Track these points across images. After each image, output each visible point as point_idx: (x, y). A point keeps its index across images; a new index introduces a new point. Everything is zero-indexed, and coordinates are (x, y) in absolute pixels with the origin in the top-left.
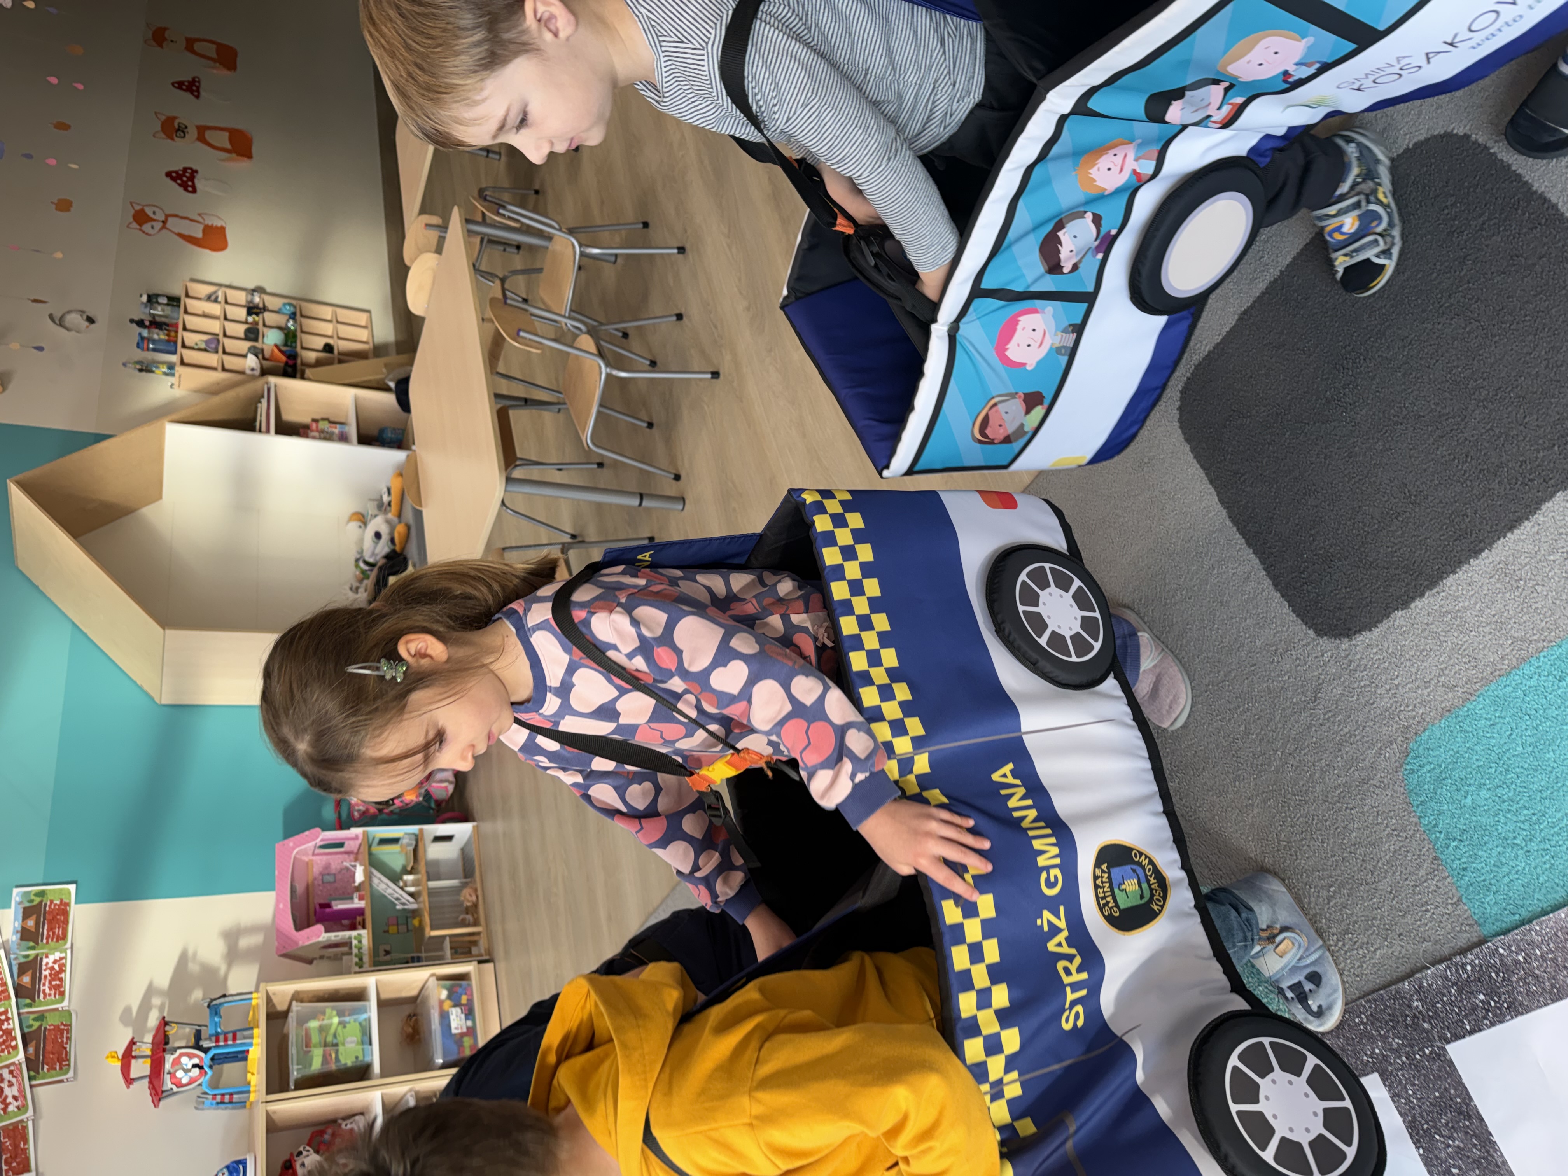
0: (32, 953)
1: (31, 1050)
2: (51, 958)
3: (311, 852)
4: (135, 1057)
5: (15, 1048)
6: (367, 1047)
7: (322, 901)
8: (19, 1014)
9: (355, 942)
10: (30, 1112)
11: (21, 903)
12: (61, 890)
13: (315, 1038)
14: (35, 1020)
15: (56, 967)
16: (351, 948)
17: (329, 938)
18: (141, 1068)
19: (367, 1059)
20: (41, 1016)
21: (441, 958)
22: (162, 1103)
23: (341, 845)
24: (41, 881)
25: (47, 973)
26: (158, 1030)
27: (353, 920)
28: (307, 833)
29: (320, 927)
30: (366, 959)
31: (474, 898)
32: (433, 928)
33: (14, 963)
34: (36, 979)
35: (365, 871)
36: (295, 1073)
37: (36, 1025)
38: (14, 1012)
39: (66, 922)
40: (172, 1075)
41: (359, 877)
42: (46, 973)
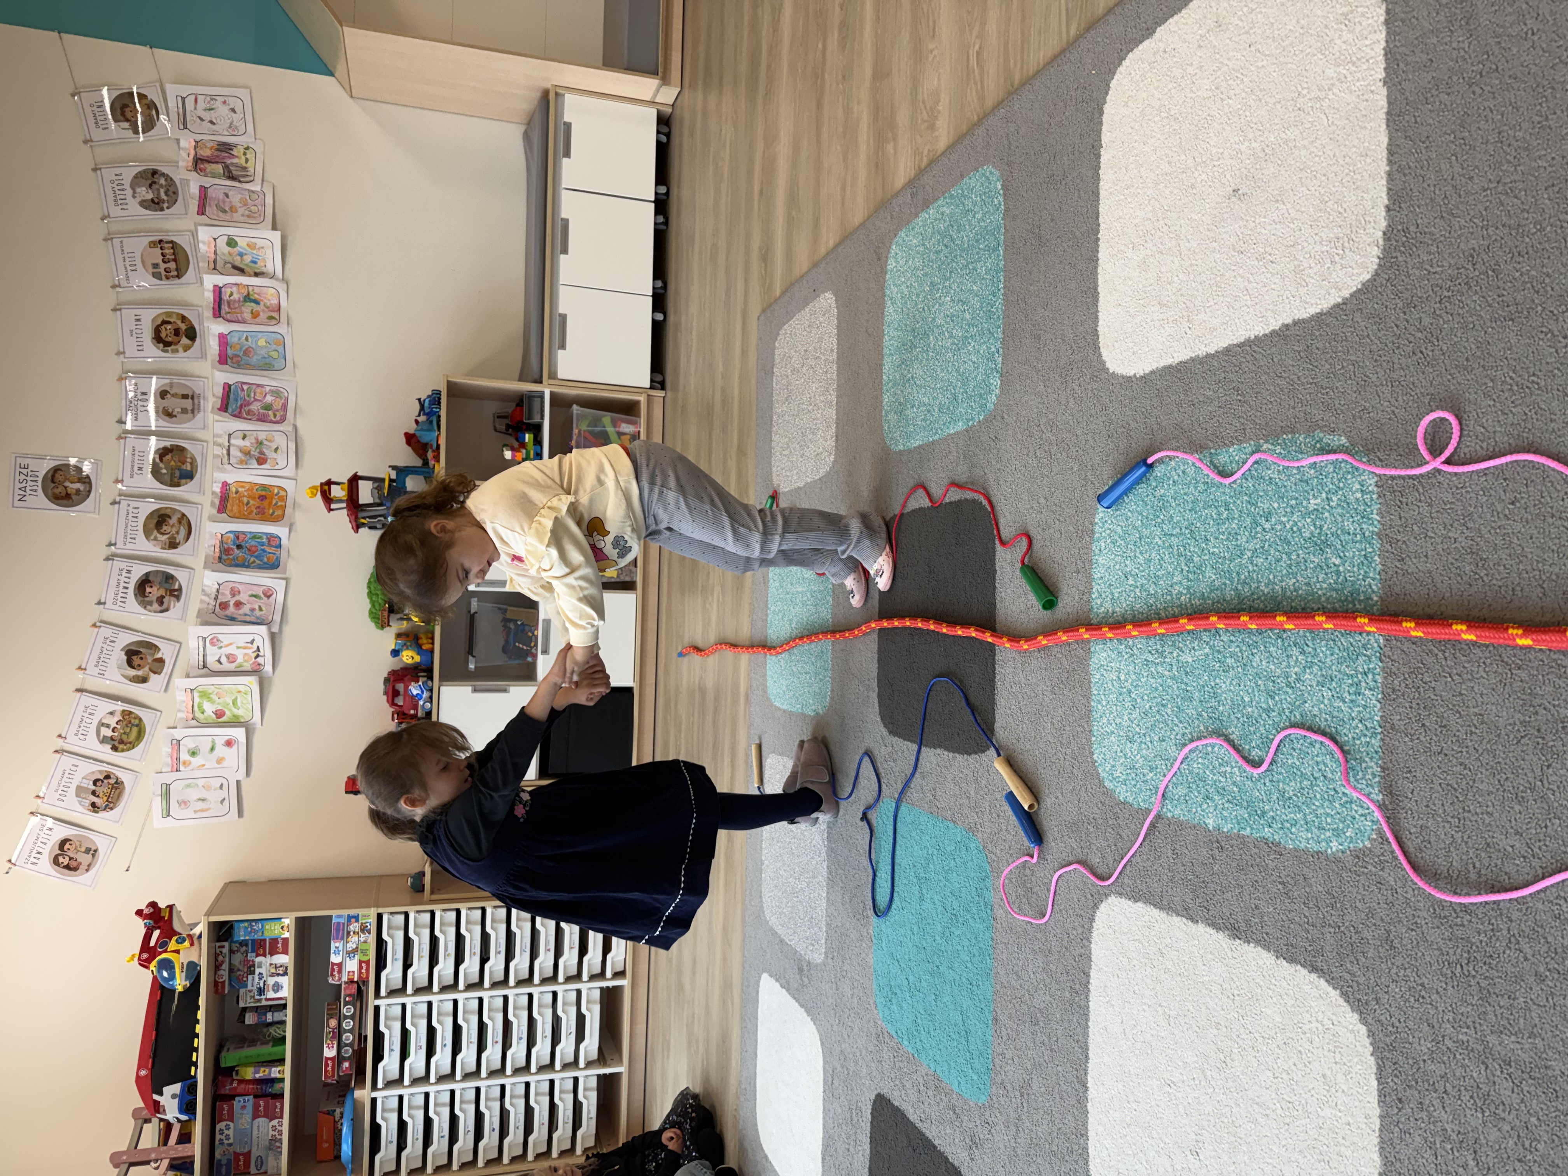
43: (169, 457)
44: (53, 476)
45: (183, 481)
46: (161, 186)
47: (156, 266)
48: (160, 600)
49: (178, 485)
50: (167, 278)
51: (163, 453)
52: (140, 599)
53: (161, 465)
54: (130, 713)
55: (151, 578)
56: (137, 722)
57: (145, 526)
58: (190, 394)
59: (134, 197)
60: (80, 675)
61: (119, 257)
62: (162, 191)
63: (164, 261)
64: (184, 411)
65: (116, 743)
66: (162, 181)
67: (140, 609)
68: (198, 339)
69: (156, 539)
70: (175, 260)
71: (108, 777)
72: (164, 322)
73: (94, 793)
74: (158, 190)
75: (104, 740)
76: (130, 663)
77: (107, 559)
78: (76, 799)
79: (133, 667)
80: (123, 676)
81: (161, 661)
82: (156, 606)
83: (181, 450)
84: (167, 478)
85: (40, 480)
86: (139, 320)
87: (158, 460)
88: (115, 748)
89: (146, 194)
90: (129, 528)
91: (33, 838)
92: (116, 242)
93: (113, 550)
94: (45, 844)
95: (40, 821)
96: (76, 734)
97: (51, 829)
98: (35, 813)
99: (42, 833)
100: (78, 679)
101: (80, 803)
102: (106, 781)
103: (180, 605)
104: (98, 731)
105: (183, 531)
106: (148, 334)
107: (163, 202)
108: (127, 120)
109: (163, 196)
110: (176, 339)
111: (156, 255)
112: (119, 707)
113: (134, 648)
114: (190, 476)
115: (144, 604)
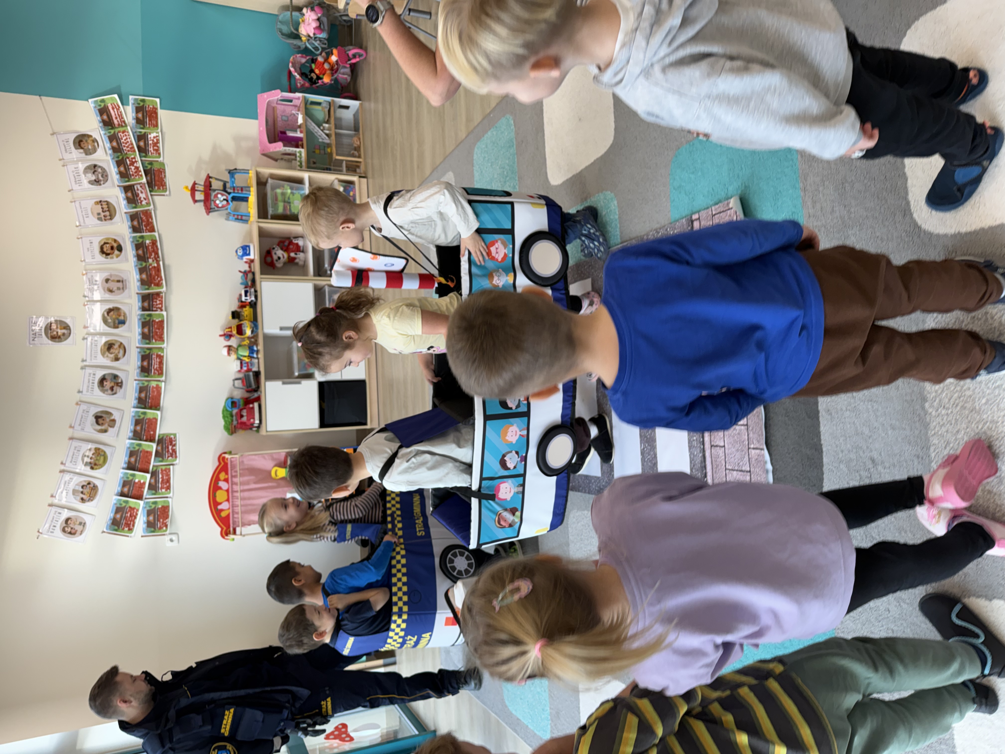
0: (143, 131)
1: (149, 178)
2: (152, 135)
3: (275, 102)
4: (197, 190)
5: (141, 175)
7: (282, 130)
8: (141, 160)
9: (298, 154)
10: (152, 207)
11: (134, 104)
12: (152, 101)
13: (280, 198)
14: (149, 164)
15: (155, 140)
16: (296, 157)
17: (285, 150)
18: (200, 196)
20: (151, 163)
21: (341, 171)
22: (211, 214)
23: (291, 101)
24: (142, 93)
26: (206, 180)
27: (296, 142)
28: (273, 91)
29: (280, 144)
30: (304, 164)
31: (358, 143)
32: (337, 155)
33: (135, 134)
34: (146, 144)
35: (303, 118)
36: (270, 211)
37: (149, 167)
38: (138, 158)
39: (157, 117)
40: (215, 202)
41: (300, 121)
42: (150, 142)
43: (112, 313)
44: (50, 327)
45: (120, 325)
46: (99, 173)
47: (99, 214)
48: (112, 388)
49: (117, 327)
50: (105, 220)
51: (109, 311)
52: (101, 388)
53: (108, 318)
54: (99, 449)
55: (106, 377)
56: (103, 453)
57: (101, 350)
58: (121, 279)
59: (85, 179)
60: (71, 430)
61: (79, 210)
62: (100, 176)
63: (103, 212)
64: (119, 289)
65: (93, 465)
66: (100, 170)
67: (101, 394)
68: (123, 251)
69: (107, 356)
70: (109, 211)
71: (89, 484)
72: (105, 243)
73: (82, 493)
74: (98, 175)
75: (86, 464)
76: (97, 423)
77: (82, 368)
78: (72, 496)
79: (99, 425)
80: (95, 430)
81: (114, 421)
82: (110, 392)
83: (118, 309)
84: (112, 324)
86: (91, 243)
87: (106, 315)
88: (92, 468)
89: (91, 177)
90: (93, 351)
91: (50, 518)
92: (77, 203)
93: (85, 363)
94: (57, 521)
95: (54, 509)
96: (71, 462)
97: (60, 513)
98: (50, 505)
99: (55, 516)
100: (70, 432)
101: (75, 498)
102: (88, 486)
103: (122, 391)
104: (83, 460)
105: (122, 352)
106: (97, 250)
107: (101, 181)
108: (82, 148)
109: (101, 178)
110: (112, 251)
111: (99, 209)
112: (93, 446)
113: (99, 415)
114: (123, 322)
115: (104, 391)
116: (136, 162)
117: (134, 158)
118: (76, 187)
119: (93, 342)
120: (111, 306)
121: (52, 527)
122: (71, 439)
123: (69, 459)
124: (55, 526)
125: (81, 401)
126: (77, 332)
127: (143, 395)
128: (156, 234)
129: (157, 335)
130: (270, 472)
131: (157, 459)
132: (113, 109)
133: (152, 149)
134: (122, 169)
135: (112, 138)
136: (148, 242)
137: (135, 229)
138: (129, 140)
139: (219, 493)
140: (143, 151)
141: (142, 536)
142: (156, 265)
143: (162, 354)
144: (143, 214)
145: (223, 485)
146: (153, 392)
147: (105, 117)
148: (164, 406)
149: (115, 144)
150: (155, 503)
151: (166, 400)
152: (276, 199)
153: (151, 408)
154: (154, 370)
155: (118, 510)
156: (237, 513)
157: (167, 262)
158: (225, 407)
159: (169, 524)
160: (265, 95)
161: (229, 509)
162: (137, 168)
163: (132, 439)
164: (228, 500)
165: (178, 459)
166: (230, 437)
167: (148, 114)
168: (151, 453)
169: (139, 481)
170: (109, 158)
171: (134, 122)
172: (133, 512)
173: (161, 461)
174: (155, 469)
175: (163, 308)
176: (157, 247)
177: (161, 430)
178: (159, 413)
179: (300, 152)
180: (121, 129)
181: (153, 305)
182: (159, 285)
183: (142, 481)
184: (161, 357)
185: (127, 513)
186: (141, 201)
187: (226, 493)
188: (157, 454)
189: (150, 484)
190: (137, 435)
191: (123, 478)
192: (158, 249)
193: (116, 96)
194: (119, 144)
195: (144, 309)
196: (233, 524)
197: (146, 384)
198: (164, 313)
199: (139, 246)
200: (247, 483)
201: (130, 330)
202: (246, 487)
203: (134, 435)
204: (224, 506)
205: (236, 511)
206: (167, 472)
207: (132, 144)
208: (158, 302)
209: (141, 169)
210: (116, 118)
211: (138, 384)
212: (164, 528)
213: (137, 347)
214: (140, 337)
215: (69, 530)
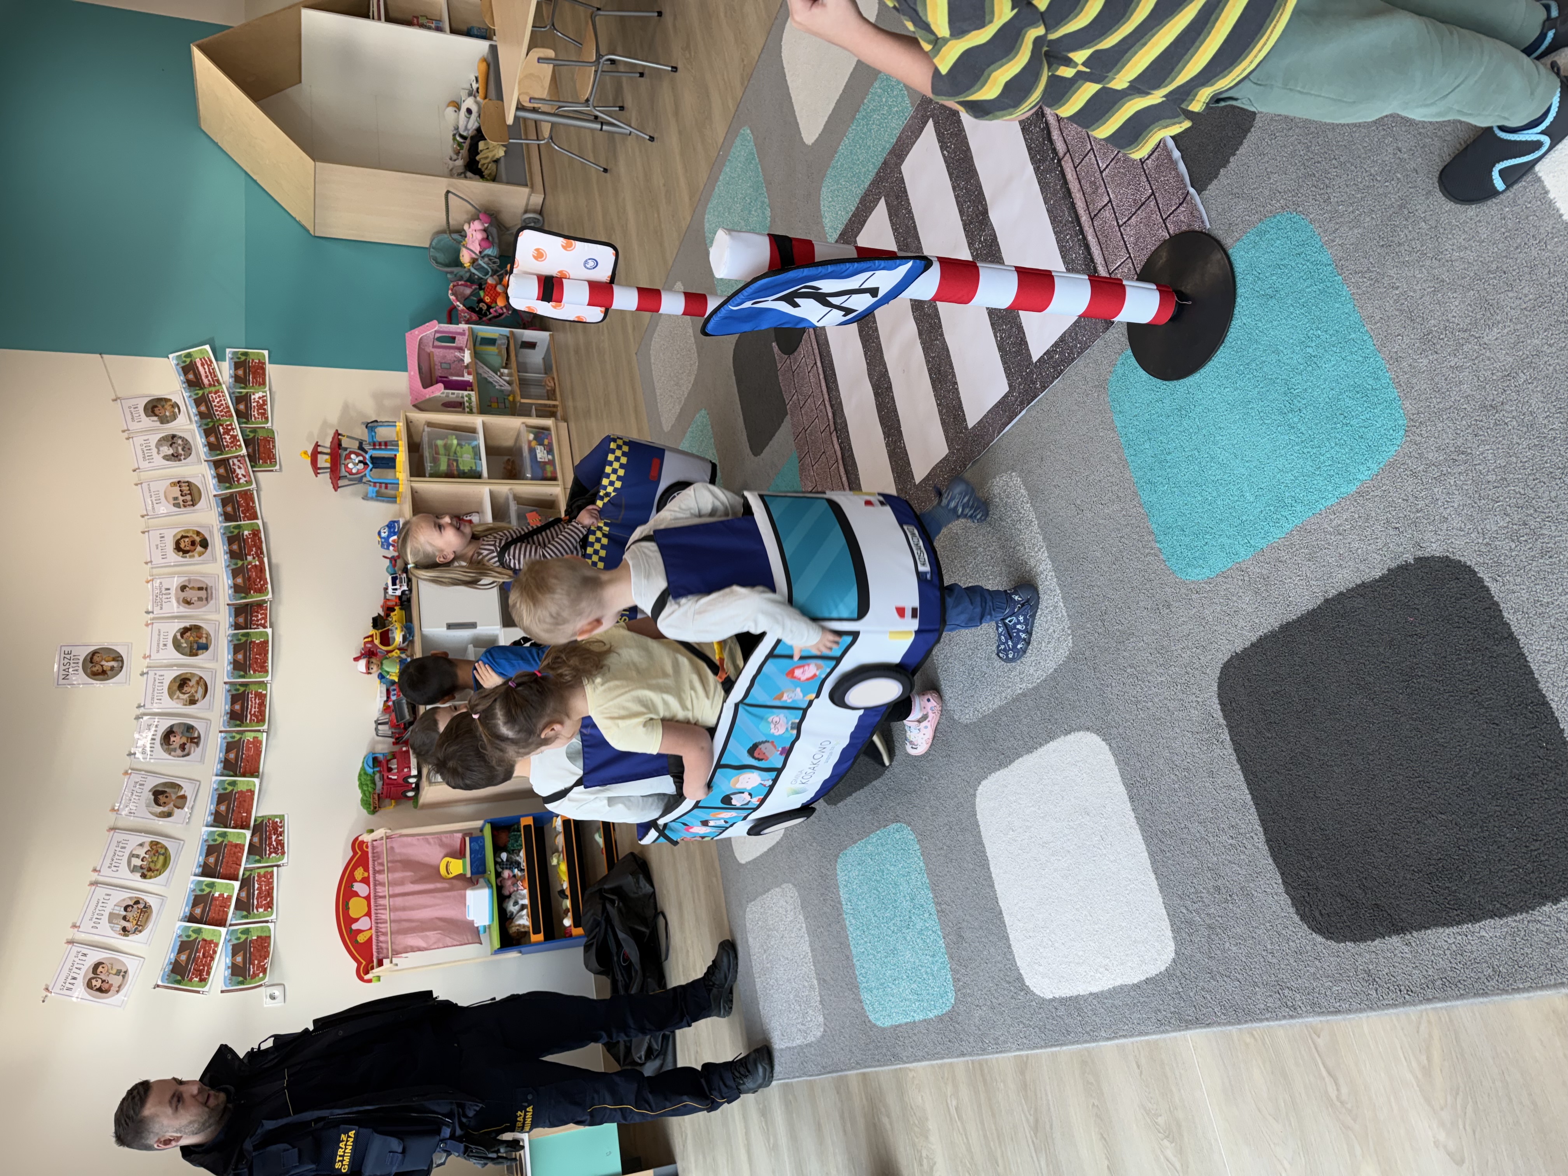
0: (244, 390)
1: (250, 450)
2: (257, 396)
3: (431, 343)
4: (320, 454)
5: (240, 446)
6: (478, 461)
7: (441, 374)
8: (240, 427)
9: (466, 398)
10: (254, 486)
11: (232, 359)
12: (258, 353)
13: (442, 451)
14: (251, 432)
15: (261, 401)
16: (464, 400)
18: (324, 461)
19: (479, 469)
20: (254, 430)
21: (528, 415)
22: (340, 488)
24: (244, 345)
25: (255, 404)
26: (334, 438)
27: (464, 386)
28: (426, 324)
29: (440, 387)
30: (475, 408)
31: (553, 385)
32: (522, 397)
33: (233, 396)
34: (248, 407)
35: (471, 359)
36: (428, 466)
37: (252, 435)
38: (236, 424)
39: (264, 374)
40: (346, 466)
41: (467, 362)
43: (188, 634)
44: (92, 658)
45: (200, 652)
46: (179, 445)
47: (176, 499)
48: (183, 747)
49: (196, 655)
50: (185, 506)
51: (185, 631)
52: (165, 747)
53: (182, 641)
54: (158, 843)
55: (174, 729)
56: (163, 851)
57: (169, 688)
58: (205, 586)
59: (158, 453)
60: (113, 816)
61: (147, 494)
62: (180, 449)
63: (182, 495)
64: (200, 599)
65: (145, 871)
66: (180, 442)
67: (166, 756)
68: (209, 548)
69: (178, 698)
70: (190, 494)
71: (137, 902)
72: (183, 537)
73: (124, 918)
74: (177, 448)
75: (134, 870)
76: (157, 802)
78: (108, 925)
79: (160, 805)
80: (152, 814)
81: (184, 797)
82: (179, 752)
83: (197, 628)
84: (188, 650)
85: (81, 662)
86: (162, 538)
87: (179, 637)
88: (144, 876)
89: (167, 450)
90: (156, 691)
91: (68, 965)
92: (145, 485)
93: (142, 710)
94: (80, 969)
95: (75, 949)
96: (109, 867)
97: (85, 955)
98: (71, 942)
99: (77, 960)
100: (111, 819)
101: (112, 928)
102: (135, 906)
103: (199, 750)
104: (129, 862)
105: (201, 691)
106: (170, 545)
107: (181, 455)
108: (156, 415)
109: (181, 451)
110: (193, 548)
111: (176, 491)
112: (148, 839)
113: (160, 789)
114: (205, 647)
115: (169, 751)
116: (233, 429)
117: (231, 425)
118: (144, 465)
119: (157, 677)
120: (187, 625)
121: (69, 980)
122: (113, 829)
123: (107, 862)
124: (74, 978)
125: (132, 769)
126: (134, 664)
127: (232, 756)
128: (259, 522)
129: (256, 663)
130: (437, 868)
131: (251, 857)
132: (203, 365)
133: (256, 413)
134: (212, 439)
135: (198, 402)
136: (246, 533)
137: (227, 517)
138: (223, 402)
139: (354, 902)
140: (243, 416)
141: (222, 992)
142: (257, 563)
143: (264, 692)
144: (241, 497)
145: (359, 887)
146: (249, 749)
147: (191, 376)
148: (266, 771)
149: (203, 408)
150: (246, 932)
151: (269, 763)
152: (437, 453)
153: (244, 775)
154: (251, 715)
155: (185, 946)
156: (385, 934)
157: (274, 561)
158: (363, 769)
159: (268, 966)
160: (416, 332)
161: (371, 928)
162: (234, 437)
163: (212, 826)
164: (368, 914)
165: (286, 855)
166: (370, 816)
167: (253, 370)
168: (241, 847)
169: (221, 895)
170: (194, 426)
171: (231, 380)
172: (208, 949)
173: (259, 861)
174: (247, 873)
175: (268, 624)
176: (260, 539)
177: (261, 810)
178: (256, 781)
179: (469, 396)
180: (213, 389)
181: (251, 620)
182: (262, 590)
183: (225, 896)
184: (262, 697)
185: (198, 951)
186: (239, 479)
187: (365, 902)
188: (253, 850)
189: (237, 899)
190: (219, 819)
191: (194, 890)
192: (261, 542)
193: (207, 347)
194: (209, 407)
195: (237, 626)
196: (378, 953)
197: (238, 737)
198: (269, 631)
199: (233, 539)
200: (402, 883)
201: (215, 658)
202: (398, 890)
203: (215, 820)
204: (362, 924)
205: (383, 930)
206: (268, 878)
207: (228, 407)
208: (260, 617)
209: (240, 437)
210: (207, 377)
211: (225, 738)
212: (261, 975)
213: (225, 683)
214: (230, 667)
215: (97, 984)
